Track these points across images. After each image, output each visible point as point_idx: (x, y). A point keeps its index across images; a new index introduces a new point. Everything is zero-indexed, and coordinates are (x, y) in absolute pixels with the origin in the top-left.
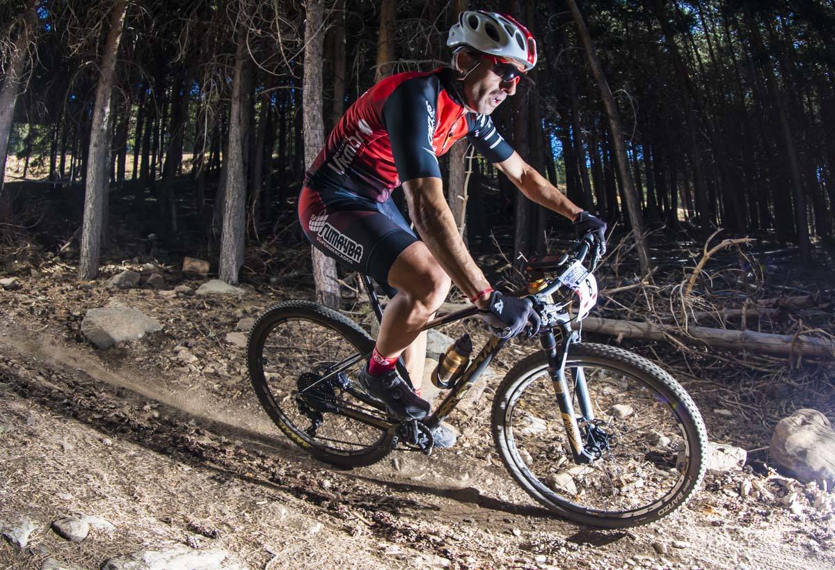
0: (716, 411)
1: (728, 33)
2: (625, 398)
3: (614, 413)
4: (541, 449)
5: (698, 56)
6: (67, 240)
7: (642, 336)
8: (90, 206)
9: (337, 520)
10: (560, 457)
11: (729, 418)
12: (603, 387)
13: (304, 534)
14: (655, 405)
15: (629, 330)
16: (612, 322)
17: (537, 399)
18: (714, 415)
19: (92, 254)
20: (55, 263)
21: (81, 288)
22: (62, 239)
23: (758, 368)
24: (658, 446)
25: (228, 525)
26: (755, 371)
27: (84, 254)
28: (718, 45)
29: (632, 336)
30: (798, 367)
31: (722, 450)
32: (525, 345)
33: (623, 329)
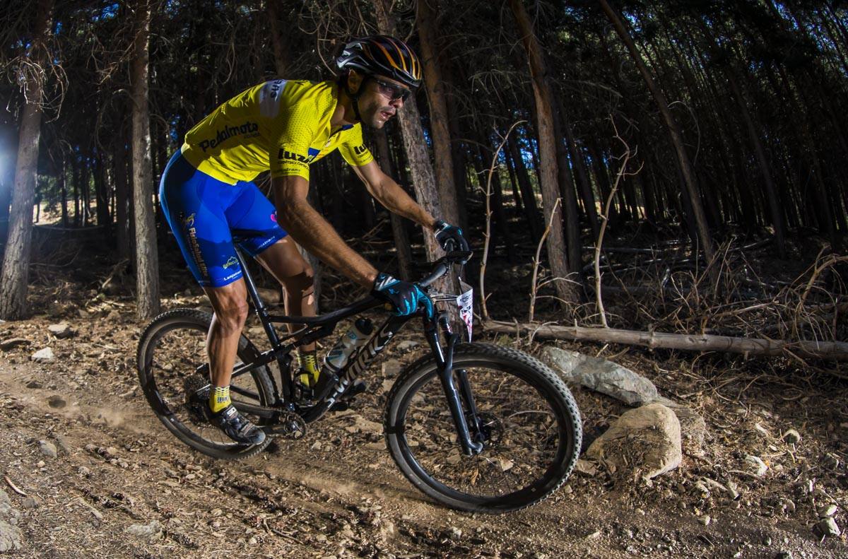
6: (108, 276)
7: (763, 352)
8: (144, 239)
16: (737, 340)
19: (152, 290)
22: (102, 275)
27: (143, 291)
33: (748, 346)
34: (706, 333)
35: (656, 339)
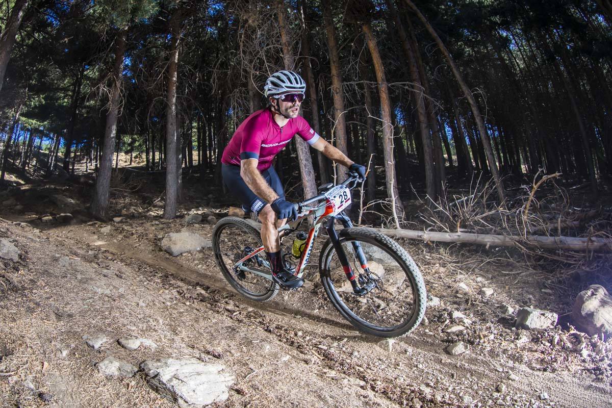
0: (543, 290)
1: (530, 46)
2: (490, 283)
3: (481, 293)
4: (435, 316)
5: (517, 63)
7: (501, 244)
9: (301, 355)
10: (446, 321)
11: (550, 295)
12: (477, 277)
13: (277, 361)
14: (507, 287)
15: (493, 240)
16: (483, 236)
17: (437, 285)
18: (542, 292)
20: (148, 211)
21: (164, 224)
23: (568, 262)
24: (507, 314)
25: (230, 352)
26: (567, 263)
28: (527, 55)
29: (495, 244)
30: (591, 259)
31: (543, 315)
32: (432, 253)
33: (489, 240)
34: (461, 232)
35: (427, 235)
